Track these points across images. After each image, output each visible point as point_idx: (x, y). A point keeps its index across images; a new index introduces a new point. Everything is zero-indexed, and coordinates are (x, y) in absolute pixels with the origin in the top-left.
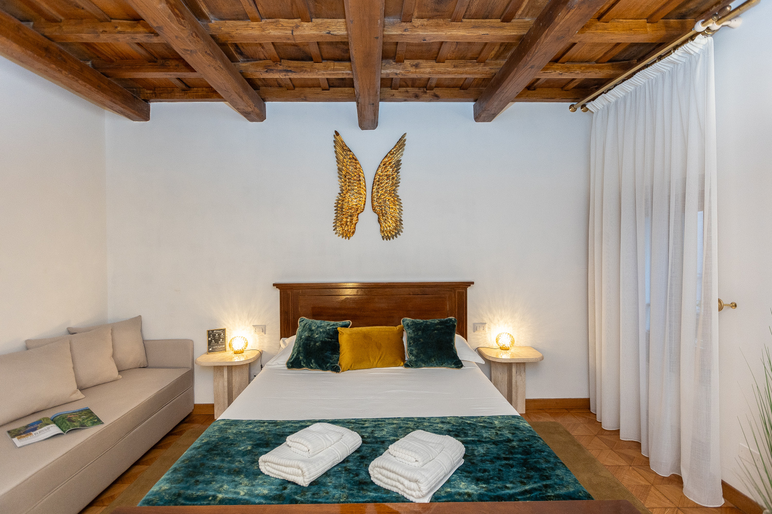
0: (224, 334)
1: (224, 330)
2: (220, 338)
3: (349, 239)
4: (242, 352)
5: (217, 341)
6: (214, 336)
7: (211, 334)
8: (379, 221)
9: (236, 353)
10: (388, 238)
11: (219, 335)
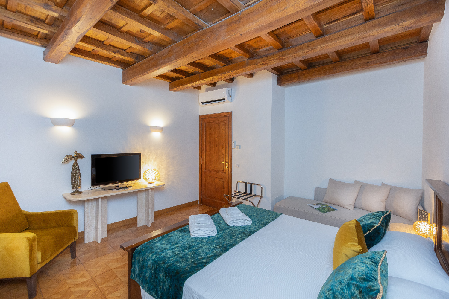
0: (428, 217)
1: (428, 214)
2: (425, 219)
6: (422, 215)
7: (420, 213)
11: (425, 216)
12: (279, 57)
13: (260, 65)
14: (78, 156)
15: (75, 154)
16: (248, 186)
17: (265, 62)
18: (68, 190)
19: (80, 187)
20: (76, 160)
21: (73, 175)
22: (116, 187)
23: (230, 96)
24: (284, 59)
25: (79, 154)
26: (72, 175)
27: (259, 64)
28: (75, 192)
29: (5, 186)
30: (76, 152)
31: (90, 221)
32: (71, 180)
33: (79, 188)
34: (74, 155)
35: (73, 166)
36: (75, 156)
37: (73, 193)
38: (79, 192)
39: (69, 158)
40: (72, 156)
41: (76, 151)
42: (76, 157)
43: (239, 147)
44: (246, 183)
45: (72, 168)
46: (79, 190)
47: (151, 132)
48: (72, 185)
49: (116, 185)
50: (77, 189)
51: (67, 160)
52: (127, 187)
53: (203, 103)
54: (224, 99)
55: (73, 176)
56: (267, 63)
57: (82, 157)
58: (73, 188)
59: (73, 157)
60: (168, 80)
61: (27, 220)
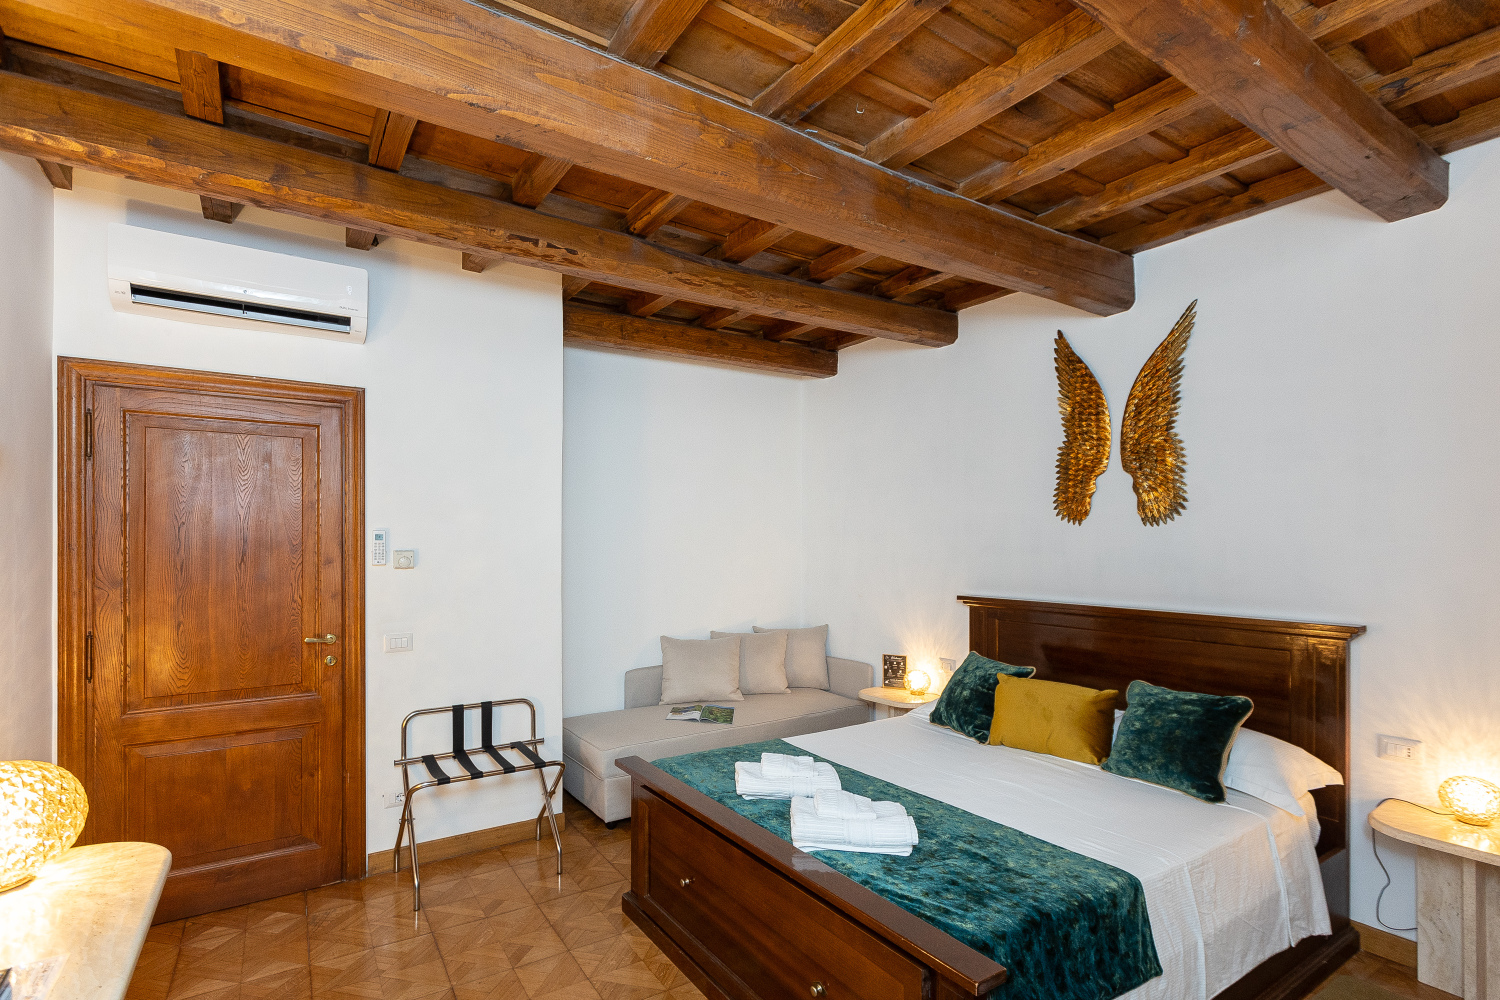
0: (905, 664)
1: (904, 658)
2: (899, 668)
3: (1080, 524)
4: (921, 693)
5: (895, 672)
6: (891, 663)
7: (887, 660)
8: (1136, 488)
9: (913, 693)
10: (1154, 521)
11: (898, 663)
12: (737, 285)
13: (680, 280)
16: (473, 721)
17: (696, 280)
24: (747, 296)
27: (679, 275)
43: (408, 560)
44: (458, 712)
53: (137, 290)
54: (346, 321)
56: (700, 286)
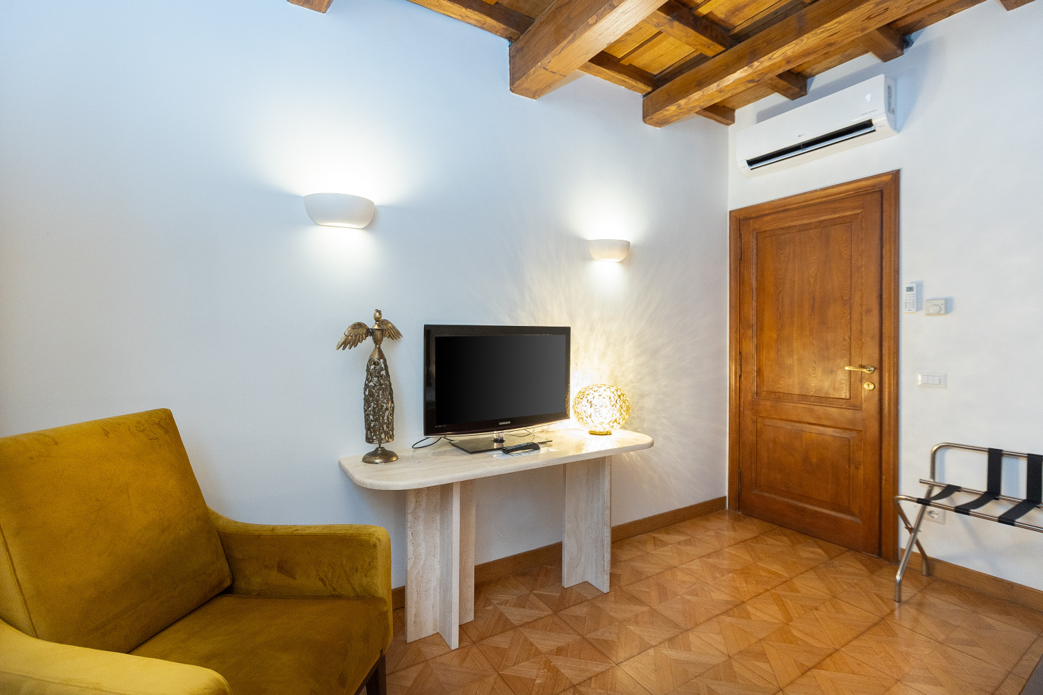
14: (383, 331)
15: (377, 320)
18: (354, 447)
19: (392, 437)
20: (377, 342)
21: (371, 394)
22: (496, 441)
23: (891, 110)
25: (386, 322)
26: (367, 393)
28: (374, 454)
29: (158, 424)
30: (377, 314)
31: (422, 563)
32: (365, 411)
33: (388, 442)
34: (372, 325)
35: (371, 361)
36: (376, 327)
37: (368, 459)
38: (387, 456)
39: (357, 334)
40: (368, 329)
41: (379, 312)
42: (378, 333)
43: (945, 308)
45: (368, 370)
46: (388, 446)
47: (591, 259)
48: (368, 428)
49: (495, 435)
50: (382, 445)
51: (350, 341)
52: (534, 447)
53: (751, 163)
54: (868, 124)
55: (370, 398)
57: (395, 334)
58: (369, 440)
59: (370, 332)
60: (645, 84)
61: (229, 558)
